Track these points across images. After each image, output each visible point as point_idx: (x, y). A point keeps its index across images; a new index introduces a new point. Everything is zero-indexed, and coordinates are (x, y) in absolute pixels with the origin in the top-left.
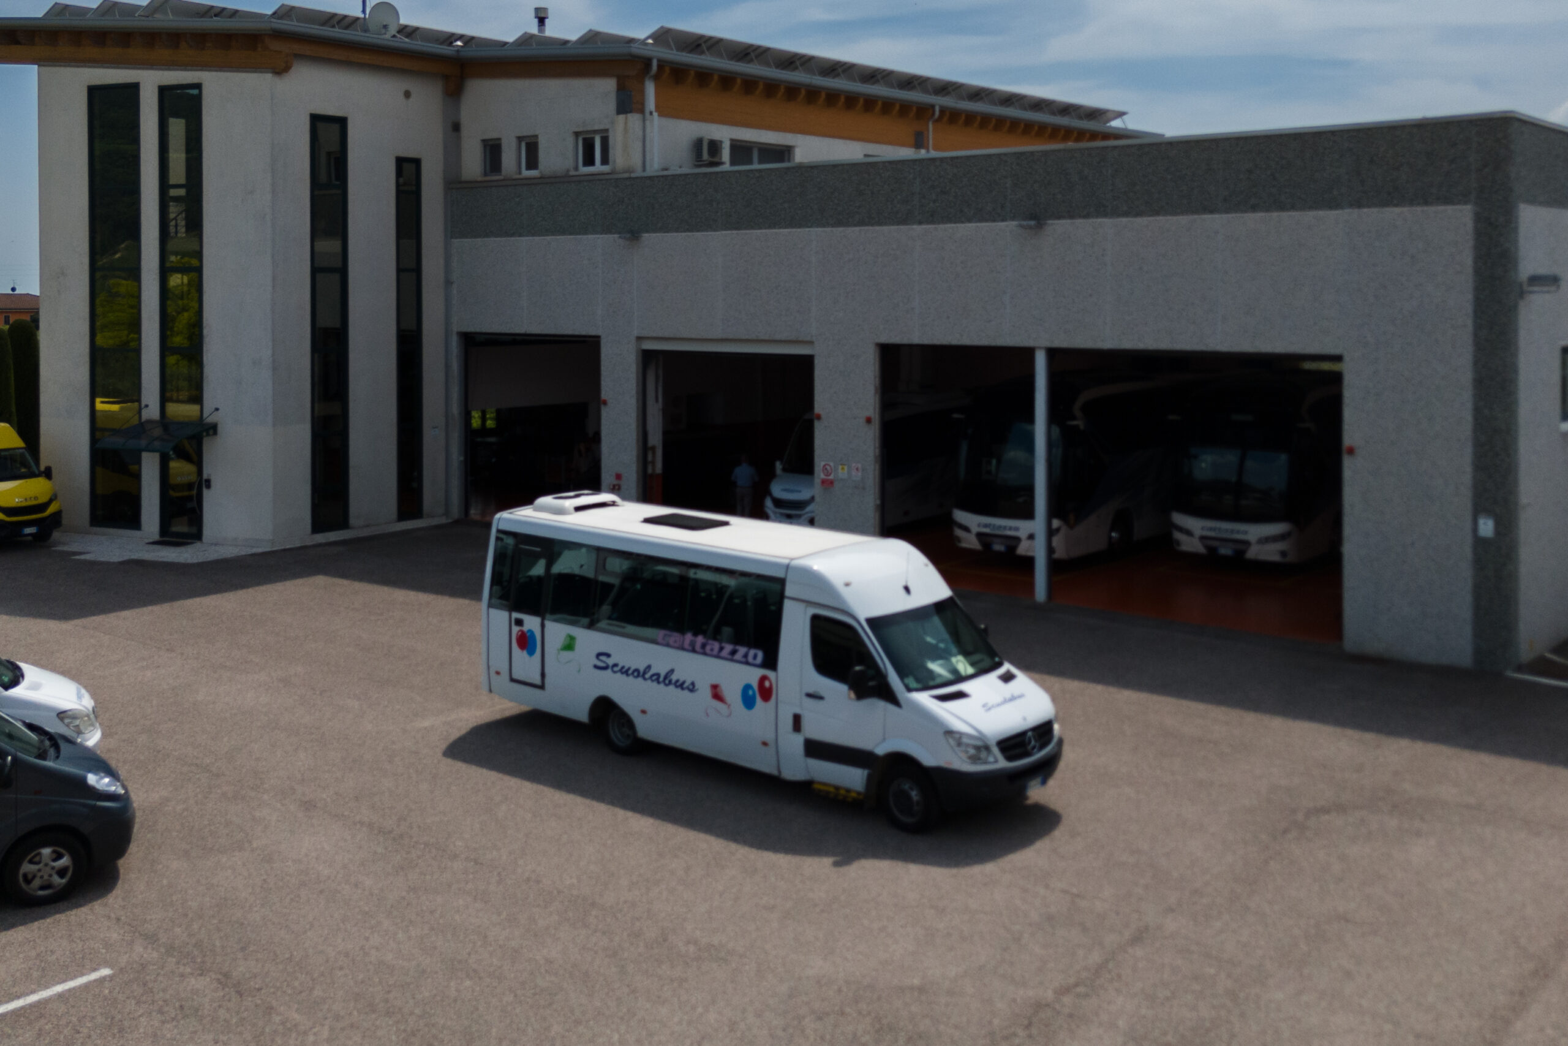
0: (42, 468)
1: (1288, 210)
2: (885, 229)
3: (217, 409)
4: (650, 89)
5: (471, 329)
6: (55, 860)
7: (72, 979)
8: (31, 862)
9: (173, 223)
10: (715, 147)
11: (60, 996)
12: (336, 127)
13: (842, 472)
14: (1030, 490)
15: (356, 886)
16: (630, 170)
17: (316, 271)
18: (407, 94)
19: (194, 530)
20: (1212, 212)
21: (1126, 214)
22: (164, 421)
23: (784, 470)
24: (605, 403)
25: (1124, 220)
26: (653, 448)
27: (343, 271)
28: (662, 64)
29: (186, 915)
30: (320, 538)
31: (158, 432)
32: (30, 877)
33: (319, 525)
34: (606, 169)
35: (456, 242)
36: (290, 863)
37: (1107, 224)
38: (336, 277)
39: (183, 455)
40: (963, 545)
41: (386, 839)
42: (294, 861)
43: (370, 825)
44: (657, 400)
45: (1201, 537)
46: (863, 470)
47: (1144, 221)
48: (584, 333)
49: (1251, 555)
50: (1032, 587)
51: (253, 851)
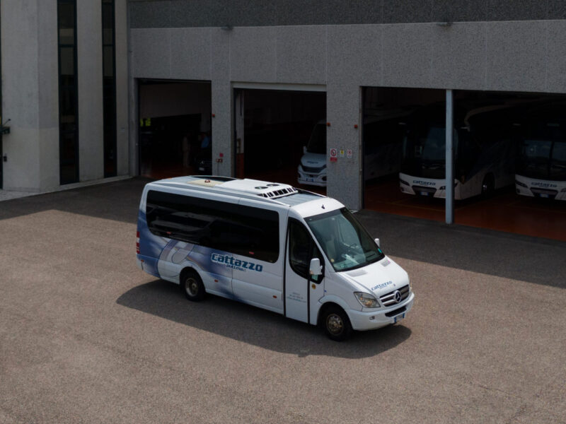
3: (9, 120)
5: (142, 77)
13: (342, 154)
15: (110, 382)
17: (61, 46)
20: (542, 19)
21: (496, 19)
23: (308, 151)
24: (214, 116)
25: (495, 22)
26: (239, 140)
27: (74, 47)
29: (24, 398)
30: (64, 187)
35: (133, 30)
36: (74, 369)
37: (486, 24)
38: (71, 49)
40: (405, 192)
41: (122, 356)
42: (76, 368)
43: (113, 348)
44: (241, 114)
45: (532, 188)
46: (353, 153)
47: (506, 22)
48: (202, 79)
49: (558, 197)
50: (444, 214)
51: (54, 362)
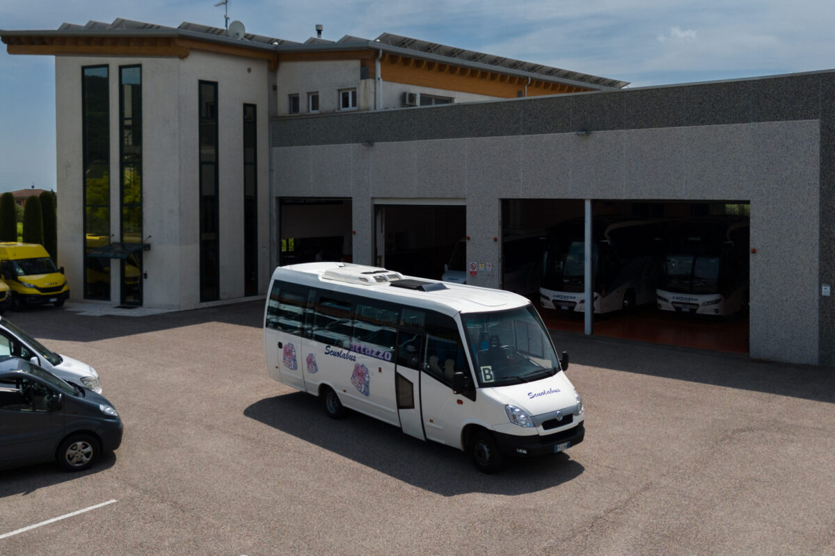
0: (59, 268)
1: (721, 124)
2: (505, 137)
3: (150, 237)
4: (378, 66)
5: (281, 196)
6: (84, 449)
7: (96, 504)
8: (72, 449)
9: (126, 139)
10: (412, 97)
11: (91, 511)
12: (212, 87)
13: (481, 268)
14: (582, 278)
15: (238, 463)
16: (368, 109)
17: (202, 163)
18: (249, 70)
19: (137, 301)
20: (680, 126)
21: (634, 128)
22: (122, 243)
23: (449, 269)
24: (354, 233)
25: (633, 130)
26: (380, 257)
27: (216, 164)
28: (385, 52)
29: (152, 476)
30: (205, 305)
31: (119, 249)
32: (71, 456)
33: (203, 299)
34: (354, 108)
35: (275, 149)
36: (203, 453)
37: (624, 133)
38: (213, 166)
39: (131, 263)
40: (546, 307)
41: (251, 443)
42: (205, 452)
43: (243, 436)
44: (382, 231)
45: (673, 303)
46: (493, 266)
47: (644, 130)
48: (343, 196)
49: (699, 311)
50: (583, 327)
51: (183, 447)
